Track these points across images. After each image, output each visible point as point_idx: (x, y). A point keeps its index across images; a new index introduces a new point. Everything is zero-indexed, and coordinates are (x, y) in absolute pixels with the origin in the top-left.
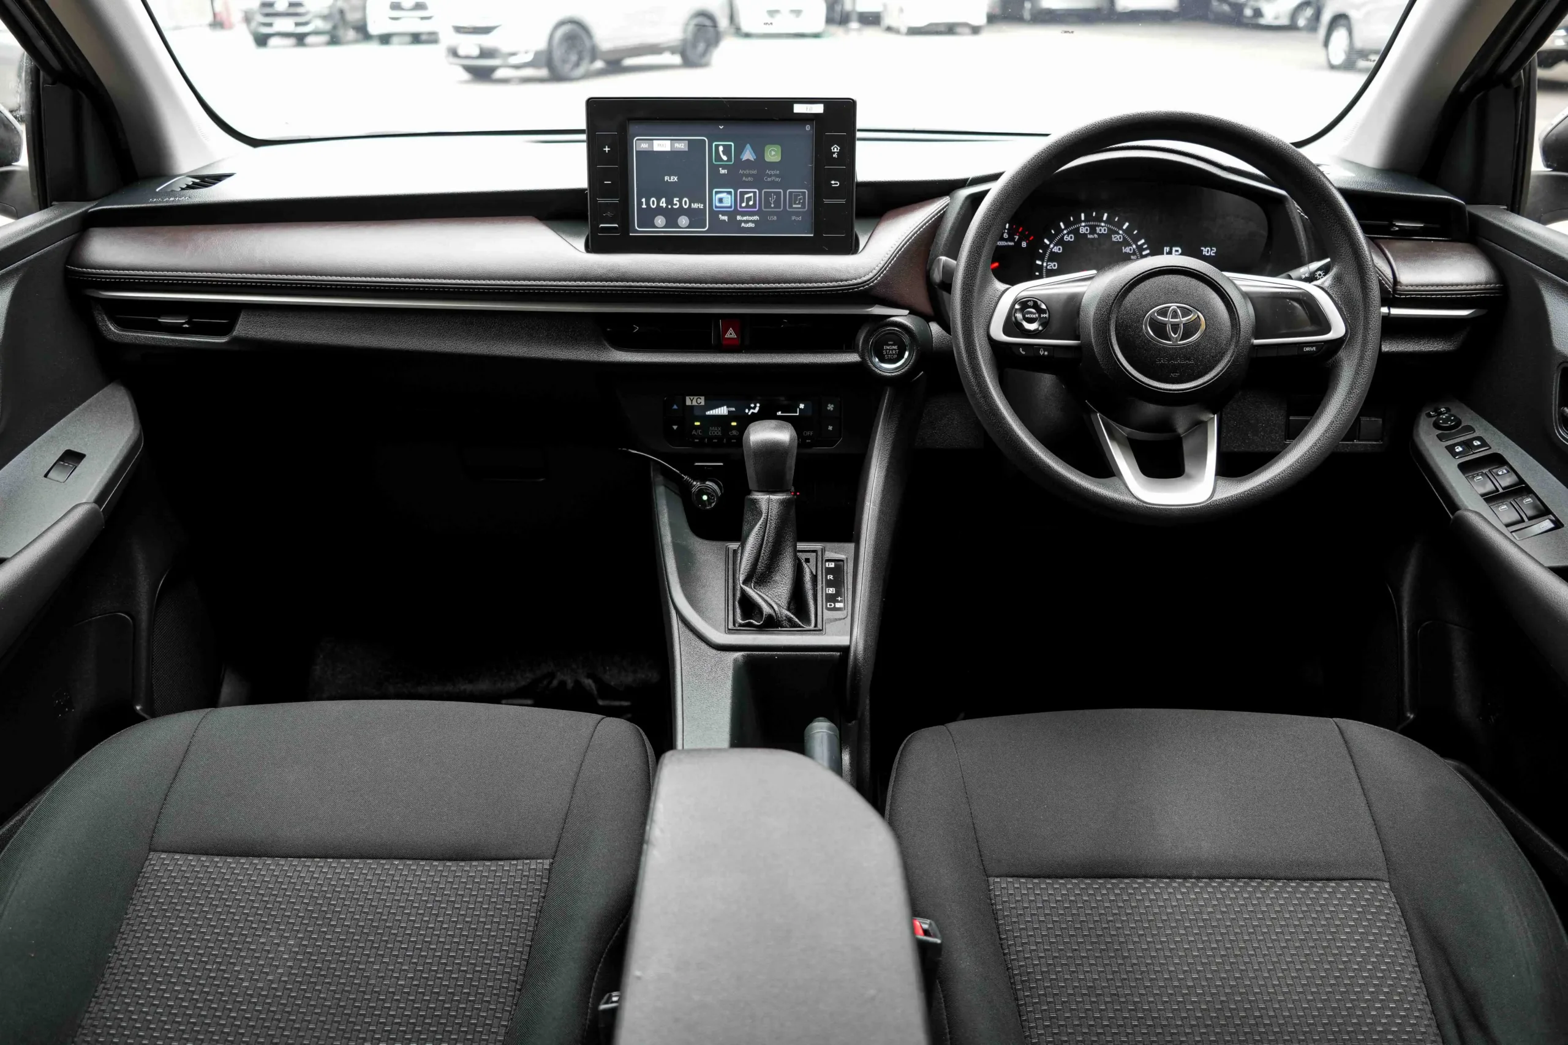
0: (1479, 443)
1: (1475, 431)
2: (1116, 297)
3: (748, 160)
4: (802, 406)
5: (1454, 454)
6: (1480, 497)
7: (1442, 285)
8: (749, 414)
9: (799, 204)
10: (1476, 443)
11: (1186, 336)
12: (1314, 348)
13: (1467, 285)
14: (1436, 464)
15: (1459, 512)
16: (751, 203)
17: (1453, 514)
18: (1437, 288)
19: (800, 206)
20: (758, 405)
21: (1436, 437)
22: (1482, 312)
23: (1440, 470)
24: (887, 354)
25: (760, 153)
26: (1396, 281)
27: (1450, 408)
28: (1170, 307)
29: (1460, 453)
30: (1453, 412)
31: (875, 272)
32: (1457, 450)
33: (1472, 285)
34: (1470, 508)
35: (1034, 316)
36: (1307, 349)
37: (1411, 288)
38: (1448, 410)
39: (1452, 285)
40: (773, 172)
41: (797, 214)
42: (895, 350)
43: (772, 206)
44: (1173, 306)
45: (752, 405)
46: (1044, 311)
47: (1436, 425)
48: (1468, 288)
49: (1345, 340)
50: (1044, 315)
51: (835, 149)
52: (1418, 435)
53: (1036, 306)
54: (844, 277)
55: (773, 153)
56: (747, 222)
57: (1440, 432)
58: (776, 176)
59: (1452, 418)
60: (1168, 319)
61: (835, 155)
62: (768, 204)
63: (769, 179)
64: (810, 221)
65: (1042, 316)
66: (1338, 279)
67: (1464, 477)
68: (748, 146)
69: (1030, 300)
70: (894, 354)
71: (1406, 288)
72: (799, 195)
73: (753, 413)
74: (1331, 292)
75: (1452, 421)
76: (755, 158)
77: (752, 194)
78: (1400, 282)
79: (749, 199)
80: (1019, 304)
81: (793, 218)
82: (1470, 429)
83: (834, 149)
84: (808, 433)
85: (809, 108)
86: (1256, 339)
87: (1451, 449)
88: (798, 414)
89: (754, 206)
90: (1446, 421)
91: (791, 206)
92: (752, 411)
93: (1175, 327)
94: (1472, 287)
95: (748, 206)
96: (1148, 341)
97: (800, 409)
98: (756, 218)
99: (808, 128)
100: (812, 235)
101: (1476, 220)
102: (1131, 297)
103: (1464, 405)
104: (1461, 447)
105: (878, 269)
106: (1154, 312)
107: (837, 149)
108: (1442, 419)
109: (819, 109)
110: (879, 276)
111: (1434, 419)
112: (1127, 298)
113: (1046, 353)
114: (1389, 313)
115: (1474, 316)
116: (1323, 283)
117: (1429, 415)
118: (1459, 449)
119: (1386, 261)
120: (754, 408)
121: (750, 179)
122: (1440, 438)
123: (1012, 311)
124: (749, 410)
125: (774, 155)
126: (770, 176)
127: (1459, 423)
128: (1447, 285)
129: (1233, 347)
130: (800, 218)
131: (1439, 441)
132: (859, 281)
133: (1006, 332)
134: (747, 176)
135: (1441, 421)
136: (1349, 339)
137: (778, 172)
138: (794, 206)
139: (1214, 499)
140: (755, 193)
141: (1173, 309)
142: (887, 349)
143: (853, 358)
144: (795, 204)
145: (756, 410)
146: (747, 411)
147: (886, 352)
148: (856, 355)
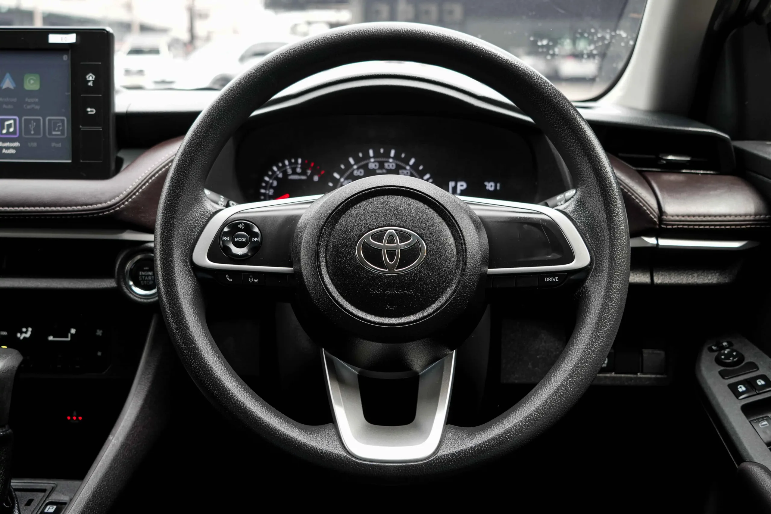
0: (763, 383)
1: (758, 369)
2: (327, 219)
3: (8, 89)
4: (73, 331)
5: (737, 394)
6: (765, 446)
7: (710, 216)
8: (22, 338)
9: (58, 131)
10: (760, 382)
11: (403, 262)
12: (556, 279)
13: (736, 216)
14: (718, 404)
15: (744, 465)
16: (11, 130)
17: (739, 464)
18: (705, 219)
19: (59, 133)
20: (30, 329)
21: (718, 375)
22: (754, 244)
23: (723, 411)
24: (142, 280)
25: (19, 81)
26: (661, 212)
27: (733, 342)
28: (386, 230)
29: (743, 393)
30: (735, 347)
31: (122, 196)
32: (740, 390)
33: (741, 216)
34: (756, 460)
35: (245, 240)
36: (549, 279)
37: (677, 218)
38: (730, 345)
39: (720, 216)
40: (32, 100)
41: (57, 140)
42: (151, 276)
43: (32, 132)
44: (391, 230)
45: (24, 330)
46: (255, 235)
47: (719, 361)
48: (737, 219)
49: (591, 270)
50: (256, 239)
51: (91, 77)
52: (700, 371)
53: (248, 229)
54: (90, 201)
55: (32, 82)
56: (7, 148)
57: (722, 368)
58: (35, 103)
59: (734, 353)
60: (384, 244)
61: (90, 84)
62: (28, 131)
63: (29, 107)
64: (68, 146)
65: (253, 239)
66: (581, 203)
67: (747, 421)
68: (8, 75)
69: (241, 223)
70: (150, 280)
71: (672, 218)
72: (58, 123)
73: (25, 337)
74: (574, 217)
75: (734, 357)
76: (15, 85)
77: (12, 122)
78: (665, 212)
79: (9, 126)
80: (229, 227)
81: (53, 144)
82: (753, 366)
83: (89, 77)
85: (63, 39)
86: (489, 268)
87: (733, 388)
88: (69, 339)
89: (14, 133)
90: (728, 356)
91: (50, 133)
92: (24, 335)
93: (391, 253)
94: (741, 218)
95: (8, 133)
96: (360, 268)
97: (72, 335)
98: (17, 144)
99: (65, 57)
100: (70, 161)
101: (741, 153)
102: (345, 219)
103: (746, 341)
104: (745, 386)
105: (125, 193)
106: (369, 235)
107: (92, 78)
108: (724, 354)
109: (71, 39)
110: (127, 200)
111: (716, 354)
112: (341, 221)
113: (256, 281)
114: (658, 244)
115: (747, 247)
116: (566, 208)
117: (711, 350)
118: (742, 388)
119: (651, 191)
120: (26, 332)
121: (10, 107)
122: (723, 374)
123: (220, 233)
124: (21, 334)
125: (33, 84)
126: (30, 104)
127: (741, 358)
128: (715, 216)
129: (459, 276)
130: (60, 145)
131: (720, 377)
132: (104, 205)
133: (212, 255)
134: (7, 103)
135: (723, 357)
136: (595, 269)
137: (37, 100)
138: (54, 133)
139: (439, 454)
140: (15, 120)
141: (390, 232)
142: (143, 275)
143: (109, 284)
144: (55, 130)
145: (28, 335)
146: (19, 335)
147: (142, 278)
148: (113, 280)
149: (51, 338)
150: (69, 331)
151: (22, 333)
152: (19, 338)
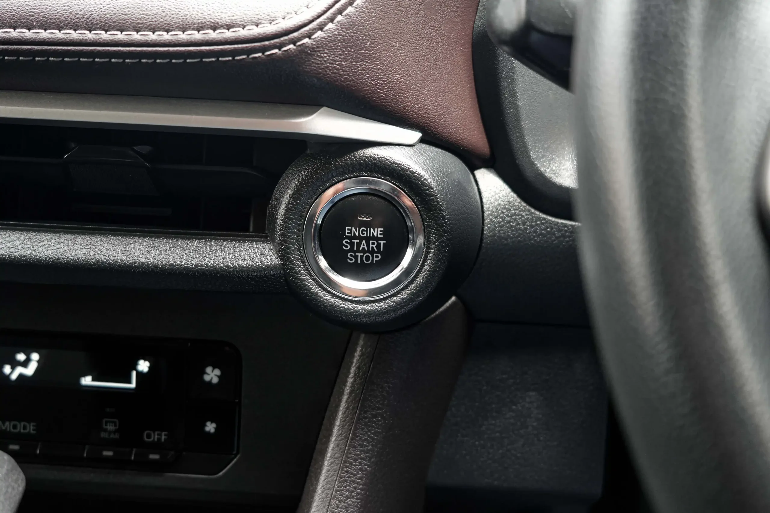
4: (143, 366)
8: (14, 377)
20: (35, 356)
24: (351, 250)
42: (377, 239)
45: (21, 357)
70: (372, 252)
73: (21, 376)
84: (155, 437)
88: (133, 385)
92: (20, 370)
97: (140, 374)
110: (332, 20)
120: (25, 364)
124: (13, 368)
142: (355, 237)
145: (30, 370)
146: (7, 369)
147: (352, 244)
148: (268, 247)
149: (87, 381)
150: (134, 366)
151: (15, 364)
152: (8, 377)
